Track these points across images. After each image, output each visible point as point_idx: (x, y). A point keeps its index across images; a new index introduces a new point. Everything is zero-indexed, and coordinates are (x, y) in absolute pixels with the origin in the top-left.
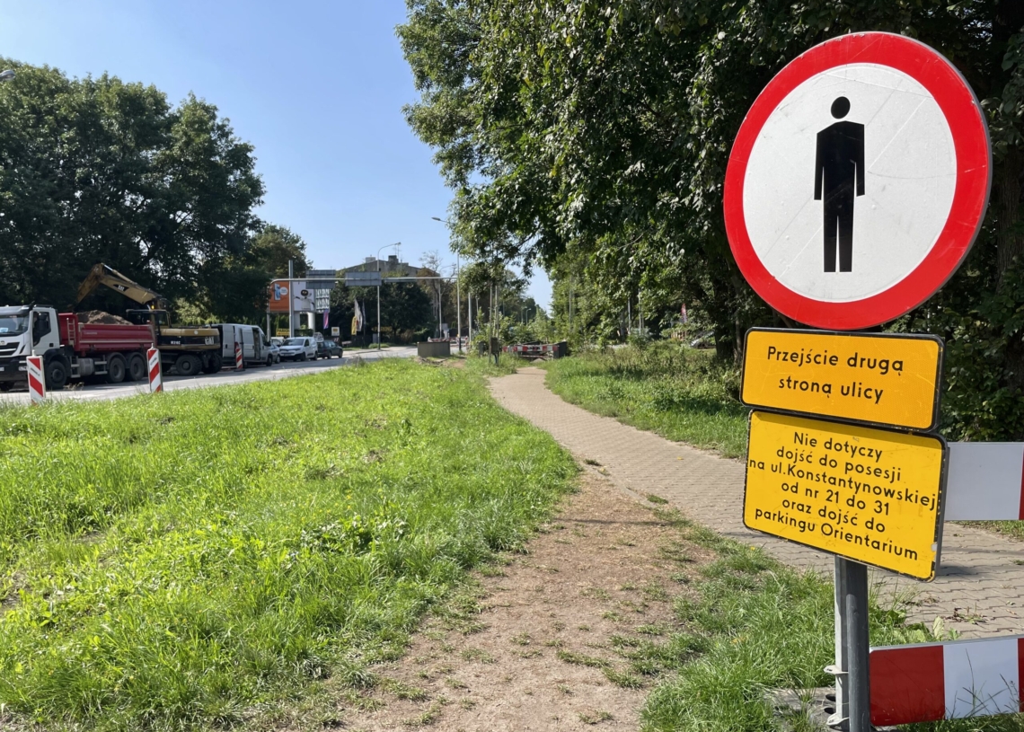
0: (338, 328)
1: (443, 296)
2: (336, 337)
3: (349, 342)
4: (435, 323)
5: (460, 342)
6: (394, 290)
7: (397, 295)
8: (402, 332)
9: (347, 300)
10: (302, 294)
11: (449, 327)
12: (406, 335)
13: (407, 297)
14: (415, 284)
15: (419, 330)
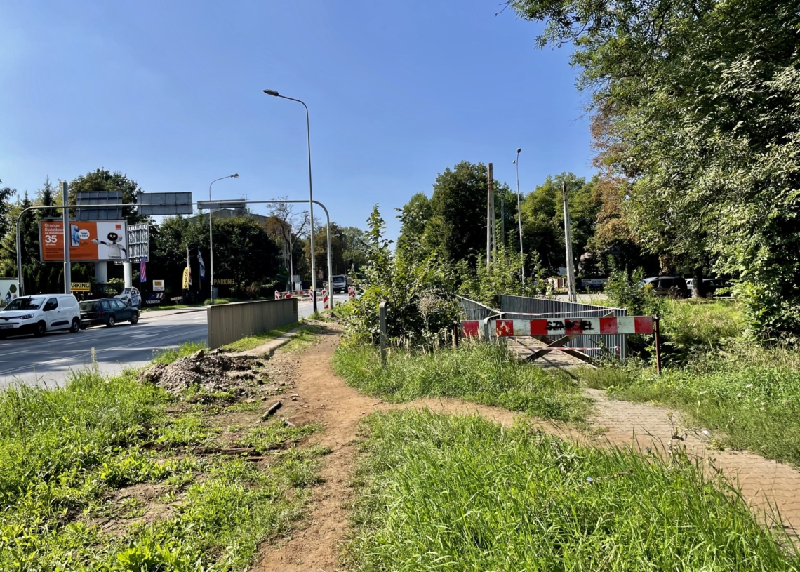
0: (163, 281)
1: (294, 246)
2: (160, 292)
3: (180, 298)
4: (286, 274)
5: (315, 295)
6: (236, 237)
7: (239, 243)
8: (247, 284)
9: (178, 249)
10: (109, 238)
11: (301, 279)
12: (252, 288)
13: (251, 245)
14: (261, 231)
15: (269, 282)
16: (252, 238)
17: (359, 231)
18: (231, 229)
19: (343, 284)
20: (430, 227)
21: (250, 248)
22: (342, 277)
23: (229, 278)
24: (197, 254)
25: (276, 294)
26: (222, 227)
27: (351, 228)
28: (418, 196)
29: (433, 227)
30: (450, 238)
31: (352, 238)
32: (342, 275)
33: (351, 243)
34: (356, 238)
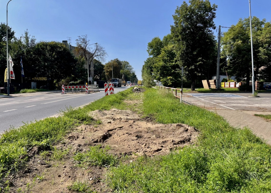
16: (58, 53)
17: (127, 63)
18: (45, 47)
19: (117, 83)
20: (164, 52)
21: (55, 58)
22: (117, 80)
23: (44, 77)
24: (20, 60)
25: (62, 87)
26: (41, 46)
27: (124, 61)
28: (156, 38)
29: (165, 52)
30: (184, 51)
31: (125, 65)
32: (117, 79)
33: (124, 67)
34: (126, 65)
